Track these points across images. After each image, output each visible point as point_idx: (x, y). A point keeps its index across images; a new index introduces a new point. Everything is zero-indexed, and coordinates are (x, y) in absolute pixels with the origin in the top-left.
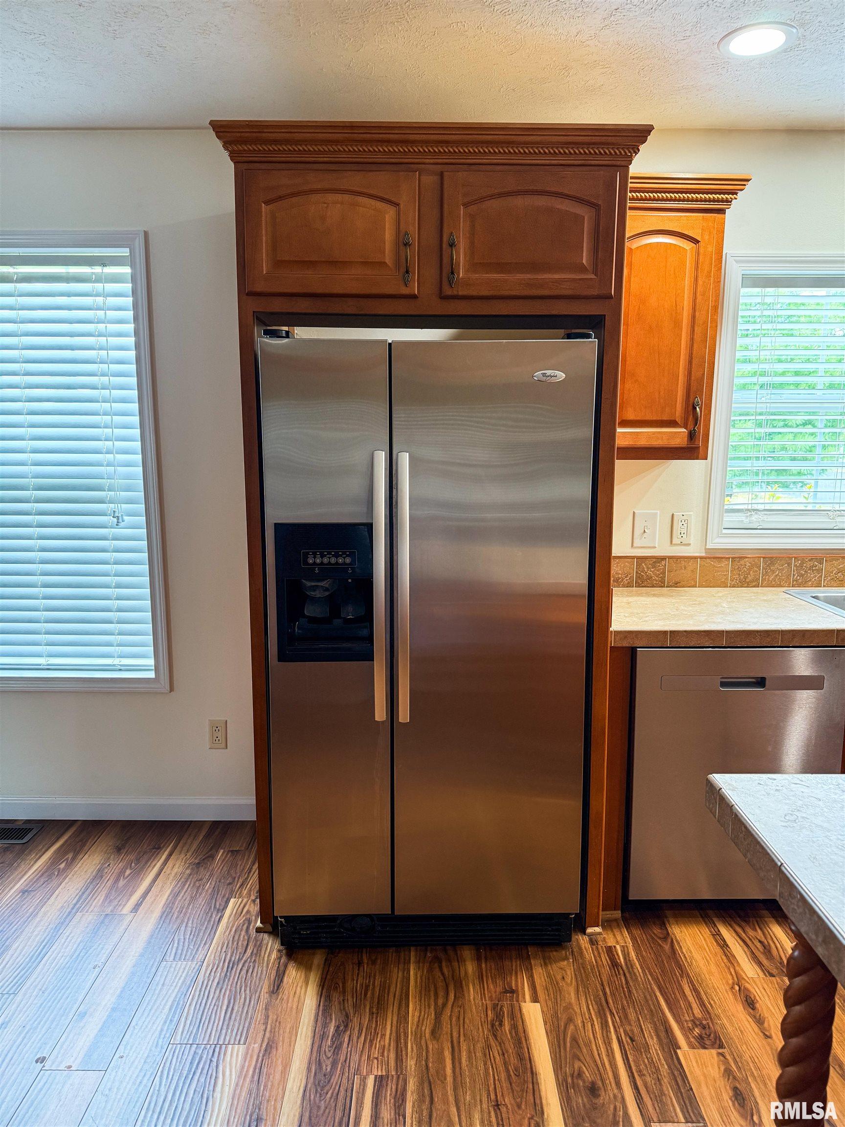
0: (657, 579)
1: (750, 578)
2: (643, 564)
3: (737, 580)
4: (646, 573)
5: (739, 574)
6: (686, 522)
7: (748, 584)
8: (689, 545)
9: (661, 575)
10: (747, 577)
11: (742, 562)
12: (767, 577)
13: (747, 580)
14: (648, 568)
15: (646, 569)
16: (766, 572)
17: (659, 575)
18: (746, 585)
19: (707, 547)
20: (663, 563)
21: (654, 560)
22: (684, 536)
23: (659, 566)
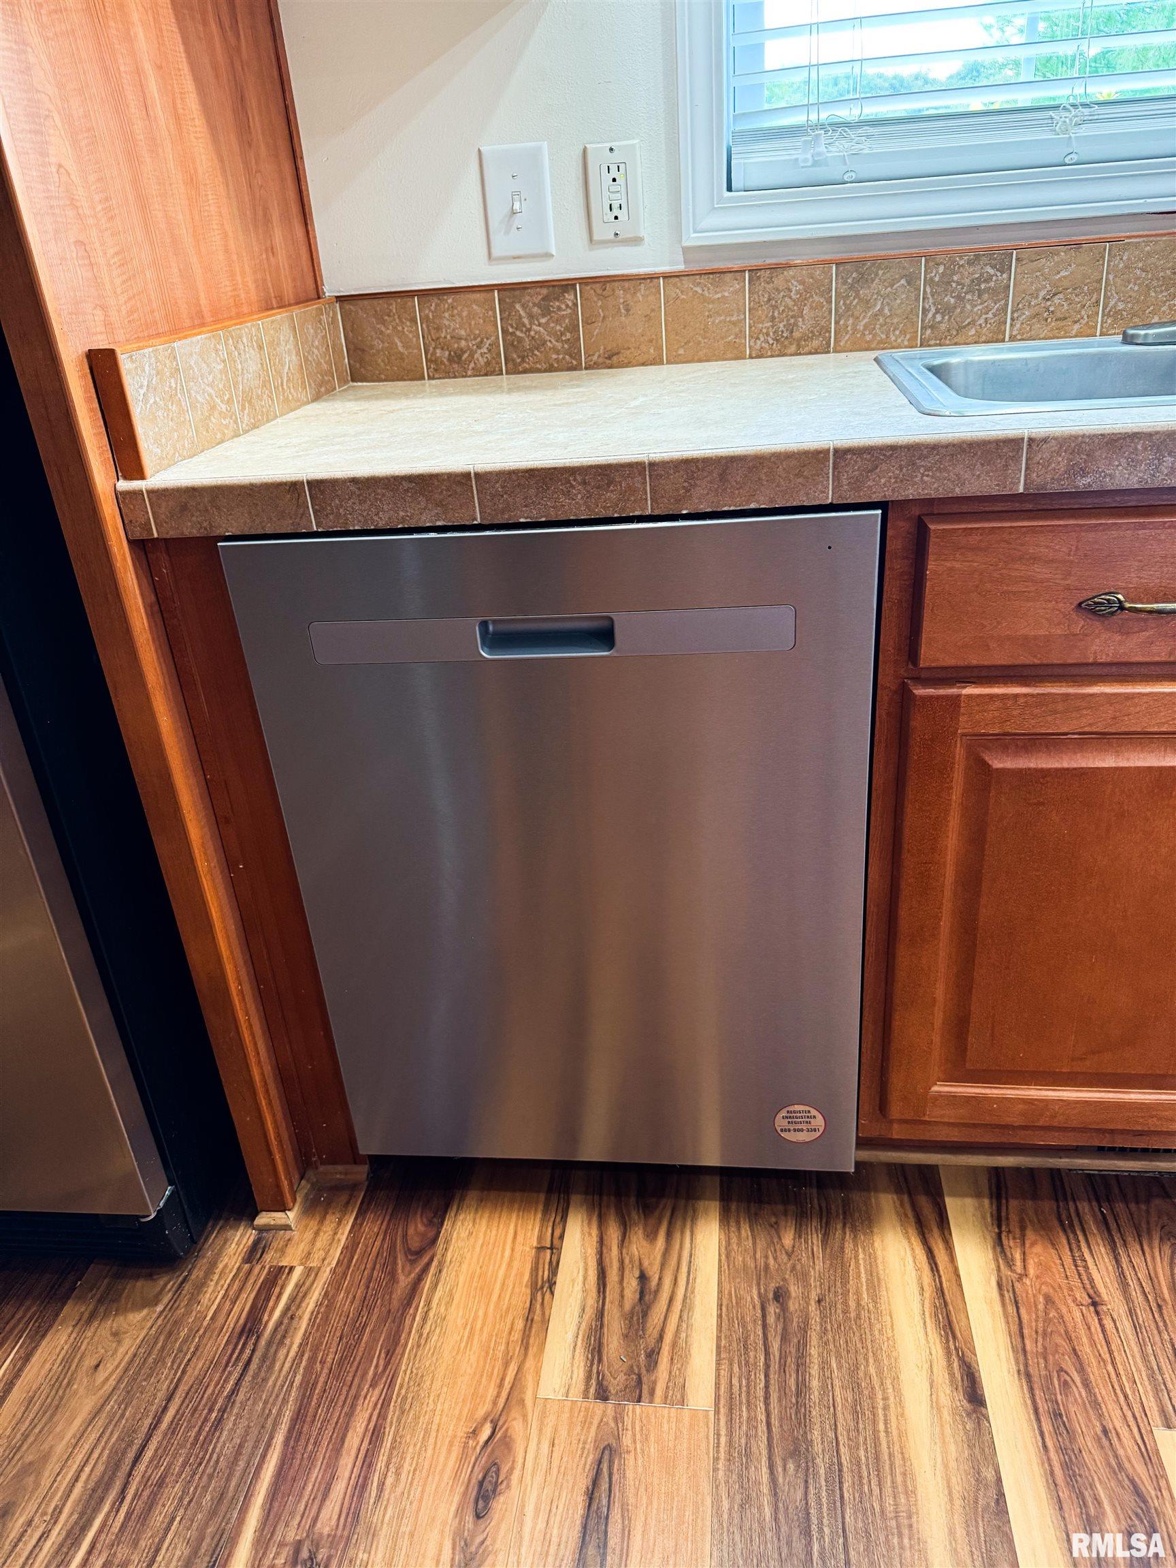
0: (559, 345)
1: (803, 327)
2: (518, 306)
3: (768, 334)
4: (529, 330)
5: (773, 318)
6: (622, 167)
7: (799, 346)
8: (636, 241)
9: (568, 335)
10: (795, 324)
11: (779, 282)
12: (851, 321)
13: (796, 335)
14: (531, 316)
15: (526, 321)
16: (848, 308)
17: (562, 334)
18: (793, 348)
19: (686, 244)
20: (569, 297)
21: (545, 291)
22: (622, 215)
23: (559, 309)
